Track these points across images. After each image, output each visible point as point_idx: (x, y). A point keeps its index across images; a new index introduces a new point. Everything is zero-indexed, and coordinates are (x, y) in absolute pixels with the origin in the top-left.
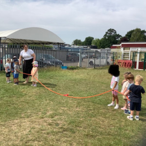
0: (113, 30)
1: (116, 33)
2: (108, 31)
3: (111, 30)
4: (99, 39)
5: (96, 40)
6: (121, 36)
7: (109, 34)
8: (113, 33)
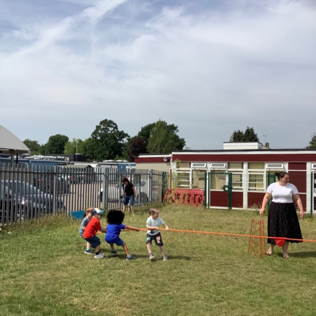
0: (111, 122)
1: (116, 128)
2: (101, 123)
3: (107, 123)
4: (80, 141)
5: (75, 143)
6: (126, 135)
7: (104, 129)
8: (111, 129)
